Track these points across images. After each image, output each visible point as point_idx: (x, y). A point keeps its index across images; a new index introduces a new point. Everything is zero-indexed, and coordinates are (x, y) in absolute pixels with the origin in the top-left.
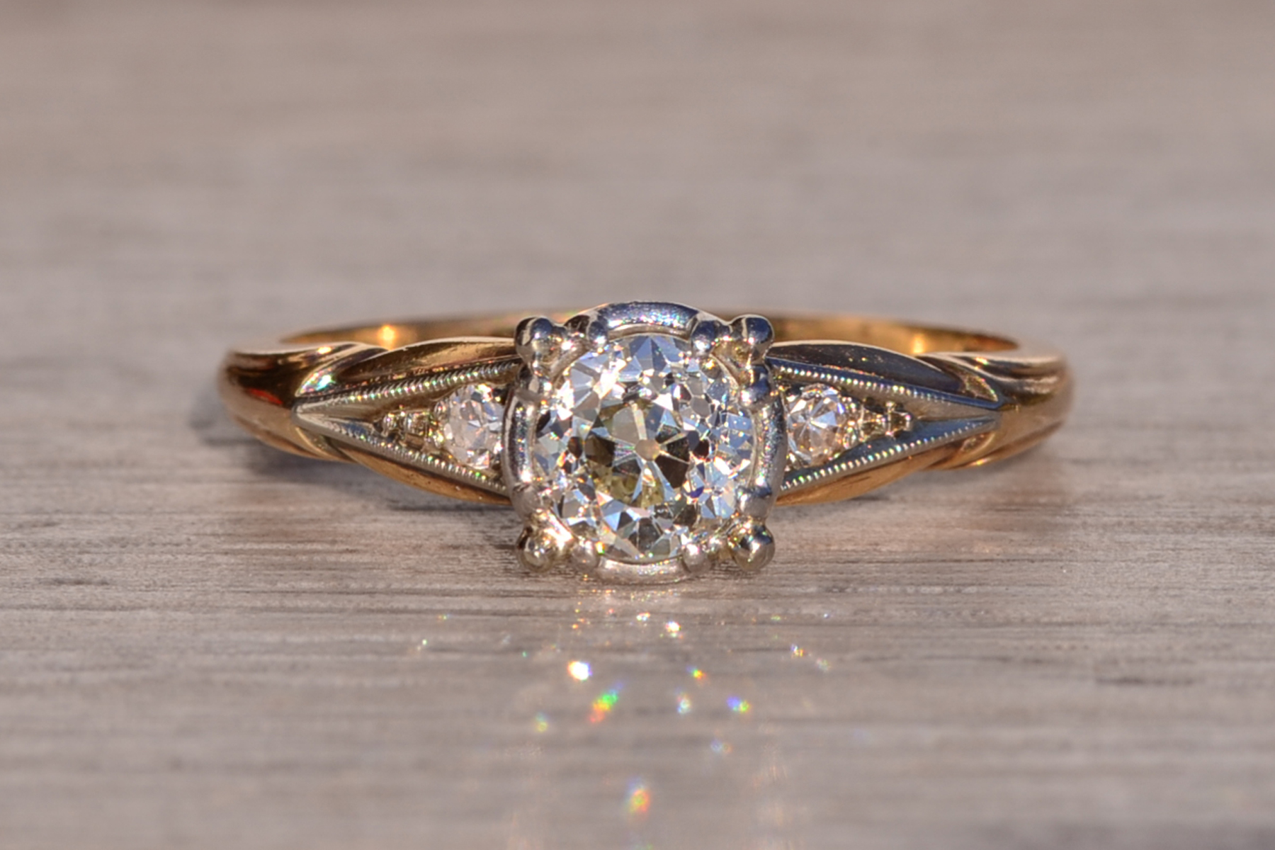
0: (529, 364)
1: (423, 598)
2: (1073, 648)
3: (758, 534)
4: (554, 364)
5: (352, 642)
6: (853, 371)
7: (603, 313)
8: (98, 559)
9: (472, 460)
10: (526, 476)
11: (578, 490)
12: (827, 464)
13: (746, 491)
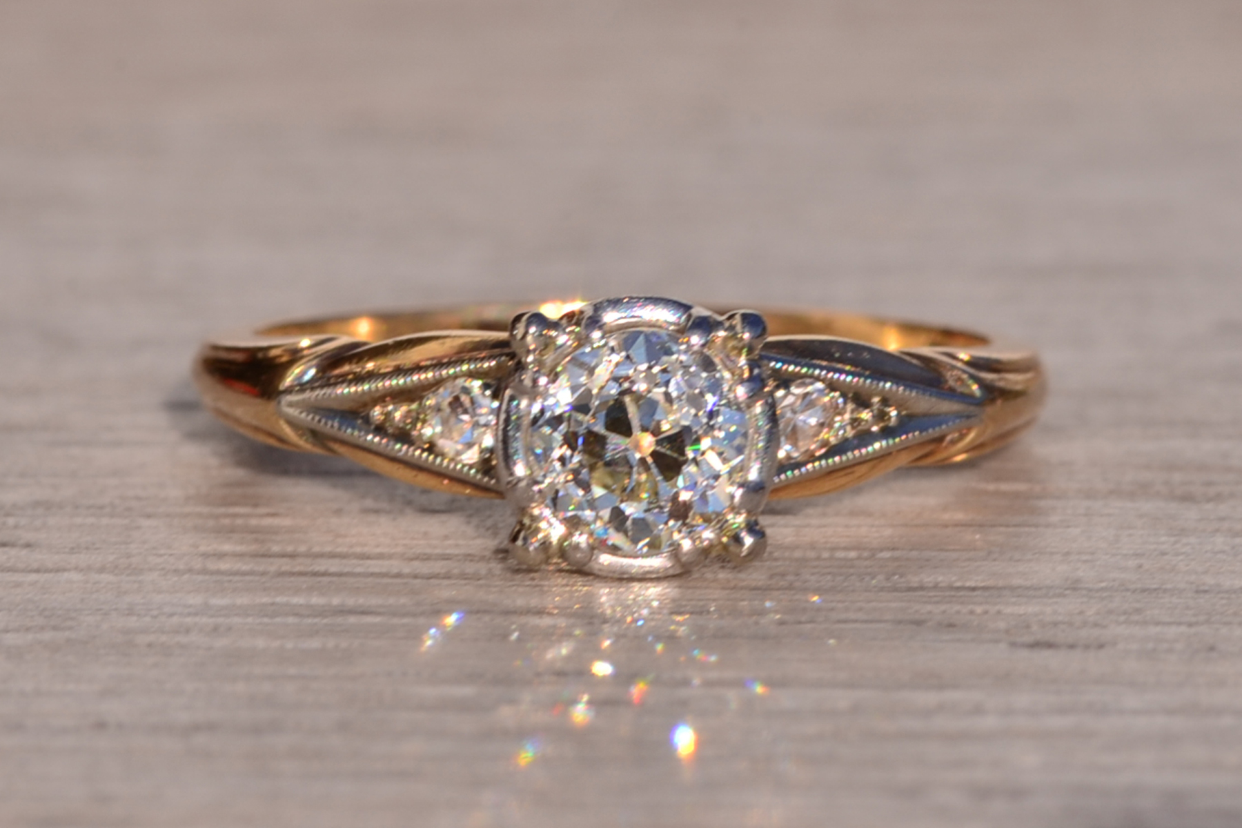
0: (523, 359)
1: (344, 561)
2: (986, 612)
3: (752, 528)
4: (549, 358)
5: (273, 604)
6: (839, 366)
7: (598, 308)
8: (23, 521)
9: (459, 453)
10: (520, 470)
11: (572, 483)
12: (812, 458)
13: (741, 485)
